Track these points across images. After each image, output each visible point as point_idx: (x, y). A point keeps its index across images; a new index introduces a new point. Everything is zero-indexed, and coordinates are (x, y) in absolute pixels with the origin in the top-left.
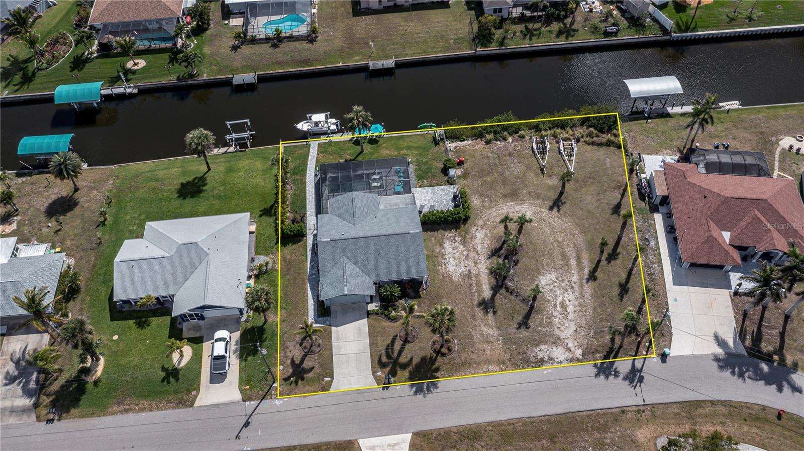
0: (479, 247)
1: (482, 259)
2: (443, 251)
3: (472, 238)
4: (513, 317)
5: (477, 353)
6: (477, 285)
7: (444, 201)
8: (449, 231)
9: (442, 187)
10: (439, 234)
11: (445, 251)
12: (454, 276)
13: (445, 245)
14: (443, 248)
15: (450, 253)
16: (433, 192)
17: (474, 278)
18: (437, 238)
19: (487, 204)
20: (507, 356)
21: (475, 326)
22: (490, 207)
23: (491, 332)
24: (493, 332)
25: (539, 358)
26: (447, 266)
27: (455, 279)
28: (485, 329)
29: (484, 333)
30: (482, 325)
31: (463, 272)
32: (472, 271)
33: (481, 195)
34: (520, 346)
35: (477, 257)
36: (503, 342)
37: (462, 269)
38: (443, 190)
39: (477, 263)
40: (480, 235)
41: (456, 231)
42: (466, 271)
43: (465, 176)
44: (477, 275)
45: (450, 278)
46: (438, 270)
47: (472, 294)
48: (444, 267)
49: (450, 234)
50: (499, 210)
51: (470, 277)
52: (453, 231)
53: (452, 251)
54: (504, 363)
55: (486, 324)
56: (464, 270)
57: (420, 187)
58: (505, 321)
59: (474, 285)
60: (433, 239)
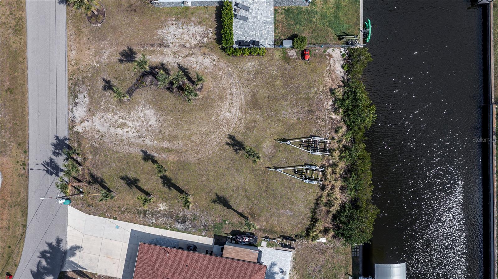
0: (194, 59)
1: (180, 60)
2: (192, 24)
3: (205, 54)
4: (117, 78)
5: (88, 42)
6: (152, 51)
7: (254, 33)
8: (215, 32)
9: (272, 33)
10: (213, 22)
11: (192, 26)
12: (163, 31)
13: (198, 27)
14: (195, 25)
15: (189, 30)
16: (266, 23)
17: (159, 49)
18: (207, 20)
19: (245, 75)
20: (82, 68)
21: (112, 44)
22: (240, 78)
23: (105, 57)
24: (104, 59)
25: (78, 94)
26: (174, 26)
27: (160, 31)
28: (107, 52)
29: (104, 51)
30: (112, 50)
31: (167, 40)
32: (167, 48)
33: (257, 72)
34: (90, 80)
35: (182, 55)
36: (95, 66)
37: (170, 39)
38: (268, 33)
39: (175, 54)
40: (207, 62)
41: (214, 39)
42: (168, 43)
43: (286, 58)
44: (162, 53)
45: (161, 27)
46: (170, 16)
47: (142, 45)
48: (174, 22)
49: (211, 33)
50: (236, 86)
51: (160, 45)
52: (215, 37)
53: (191, 32)
54: (76, 64)
55: (113, 54)
56: (169, 42)
57: (275, 10)
58: (114, 71)
59: (152, 49)
60: (208, 16)
